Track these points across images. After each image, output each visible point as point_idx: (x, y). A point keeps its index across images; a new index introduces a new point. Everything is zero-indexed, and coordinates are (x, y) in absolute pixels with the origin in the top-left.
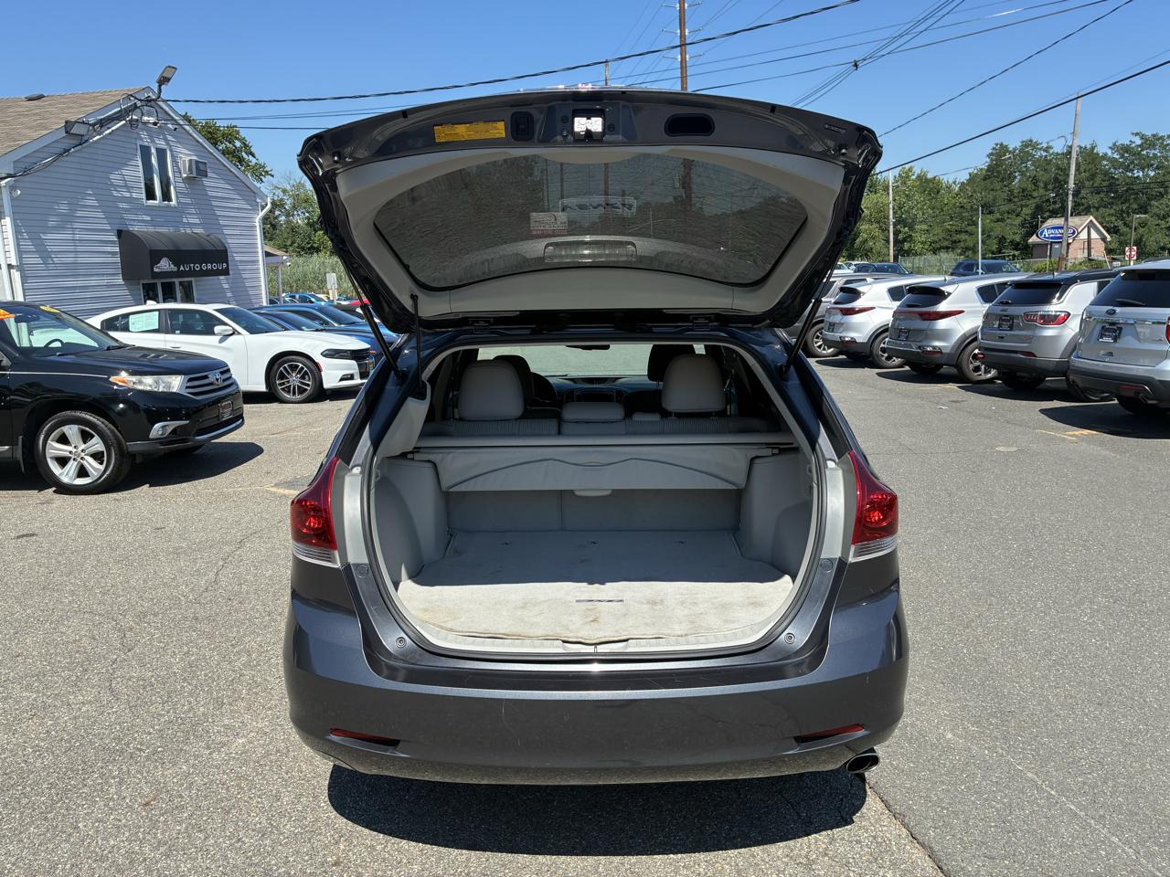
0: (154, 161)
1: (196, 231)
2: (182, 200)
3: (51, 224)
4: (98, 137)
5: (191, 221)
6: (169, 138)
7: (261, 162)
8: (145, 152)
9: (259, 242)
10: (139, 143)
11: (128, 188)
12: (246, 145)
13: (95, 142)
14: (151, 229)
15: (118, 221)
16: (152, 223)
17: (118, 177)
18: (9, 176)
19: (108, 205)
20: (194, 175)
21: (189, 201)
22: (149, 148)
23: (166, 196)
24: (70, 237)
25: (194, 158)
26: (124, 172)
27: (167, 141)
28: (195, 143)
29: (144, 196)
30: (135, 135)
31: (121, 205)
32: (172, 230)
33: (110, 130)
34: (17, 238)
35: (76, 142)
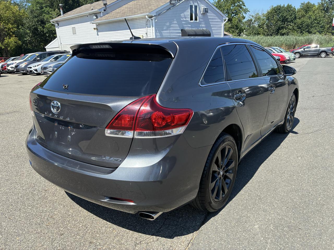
0: (193, 9)
1: (203, 29)
2: (200, 20)
3: (164, 28)
4: (178, 4)
5: (202, 26)
6: (199, 2)
7: (247, 8)
8: (191, 7)
9: (222, 31)
10: (190, 4)
11: (185, 18)
12: (243, 3)
13: (177, 5)
14: (191, 29)
15: (181, 27)
16: (191, 27)
17: (183, 15)
18: (155, 16)
19: (180, 23)
20: (204, 12)
21: (202, 20)
22: (192, 6)
23: (196, 19)
24: (169, 32)
25: (206, 7)
26: (185, 13)
27: (198, 3)
28: (206, 3)
29: (190, 20)
30: (189, 2)
31: (183, 22)
32: (196, 29)
33: (182, 2)
34: (156, 33)
35: (172, 6)
